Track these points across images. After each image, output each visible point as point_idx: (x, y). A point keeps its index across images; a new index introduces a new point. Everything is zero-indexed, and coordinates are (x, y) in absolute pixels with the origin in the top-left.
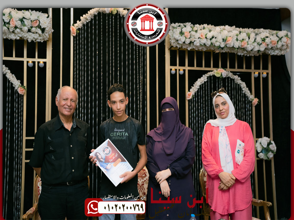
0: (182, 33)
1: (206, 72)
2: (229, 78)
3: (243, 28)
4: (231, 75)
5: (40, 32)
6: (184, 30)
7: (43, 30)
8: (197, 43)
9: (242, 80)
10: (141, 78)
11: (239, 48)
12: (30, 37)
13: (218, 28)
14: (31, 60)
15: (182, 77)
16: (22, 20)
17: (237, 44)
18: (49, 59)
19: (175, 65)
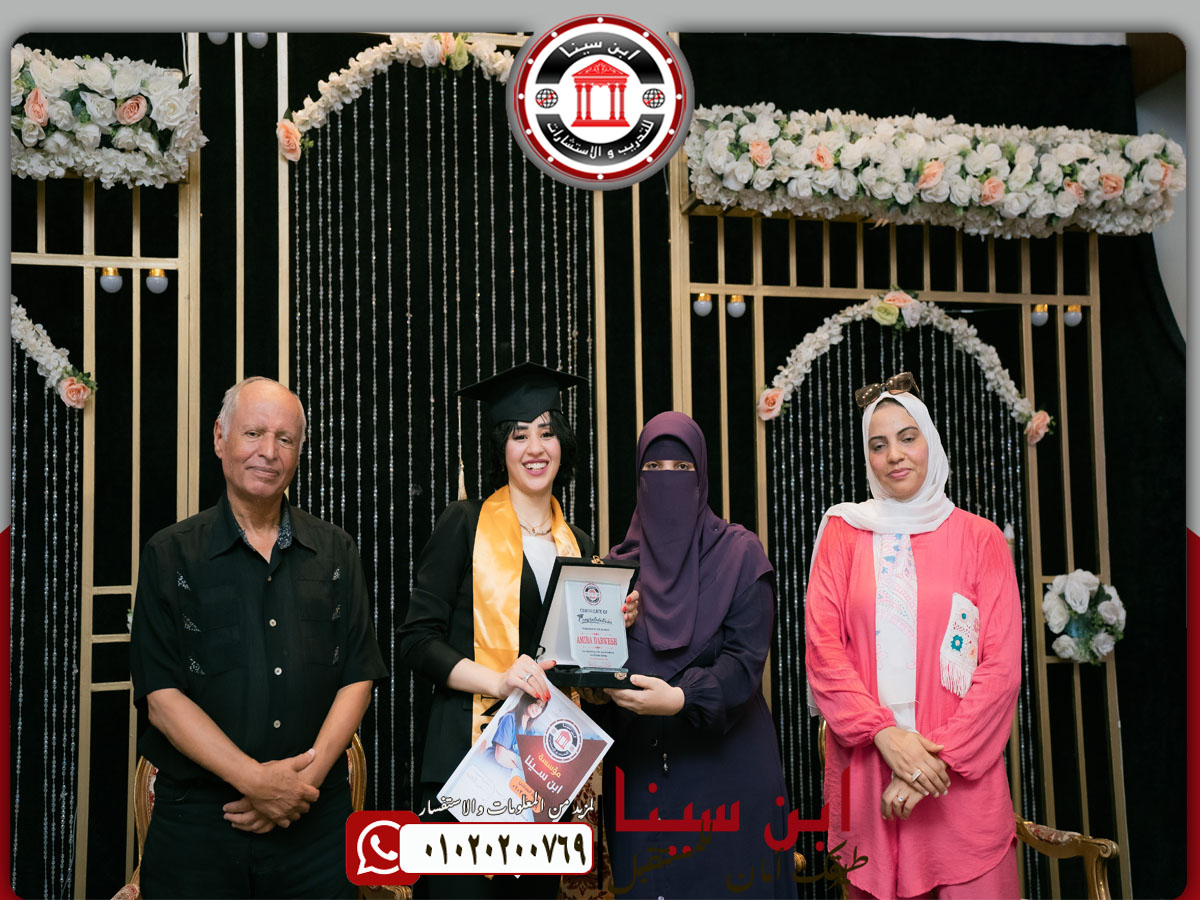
0: (738, 147)
1: (838, 306)
2: (929, 328)
3: (986, 123)
4: (937, 317)
5: (150, 145)
6: (747, 133)
7: (164, 138)
8: (802, 188)
9: (985, 337)
10: (573, 332)
11: (970, 206)
12: (110, 168)
13: (886, 126)
14: (111, 264)
15: (740, 327)
16: (74, 98)
17: (964, 192)
18: (188, 261)
19: (712, 278)
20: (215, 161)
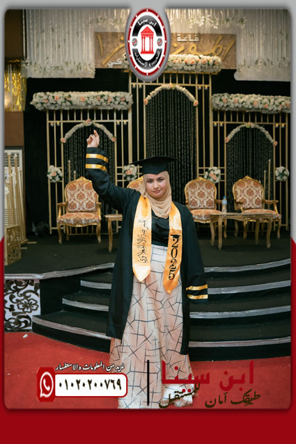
0: (221, 100)
1: (239, 125)
2: (256, 129)
3: (266, 95)
4: (257, 126)
5: (125, 104)
6: (222, 98)
7: (127, 103)
8: (232, 106)
9: (266, 129)
10: (192, 129)
11: (262, 109)
12: (119, 108)
13: (247, 96)
14: (118, 121)
15: (222, 128)
16: (115, 98)
17: (261, 106)
18: (130, 120)
19: (217, 120)
20: (134, 106)
